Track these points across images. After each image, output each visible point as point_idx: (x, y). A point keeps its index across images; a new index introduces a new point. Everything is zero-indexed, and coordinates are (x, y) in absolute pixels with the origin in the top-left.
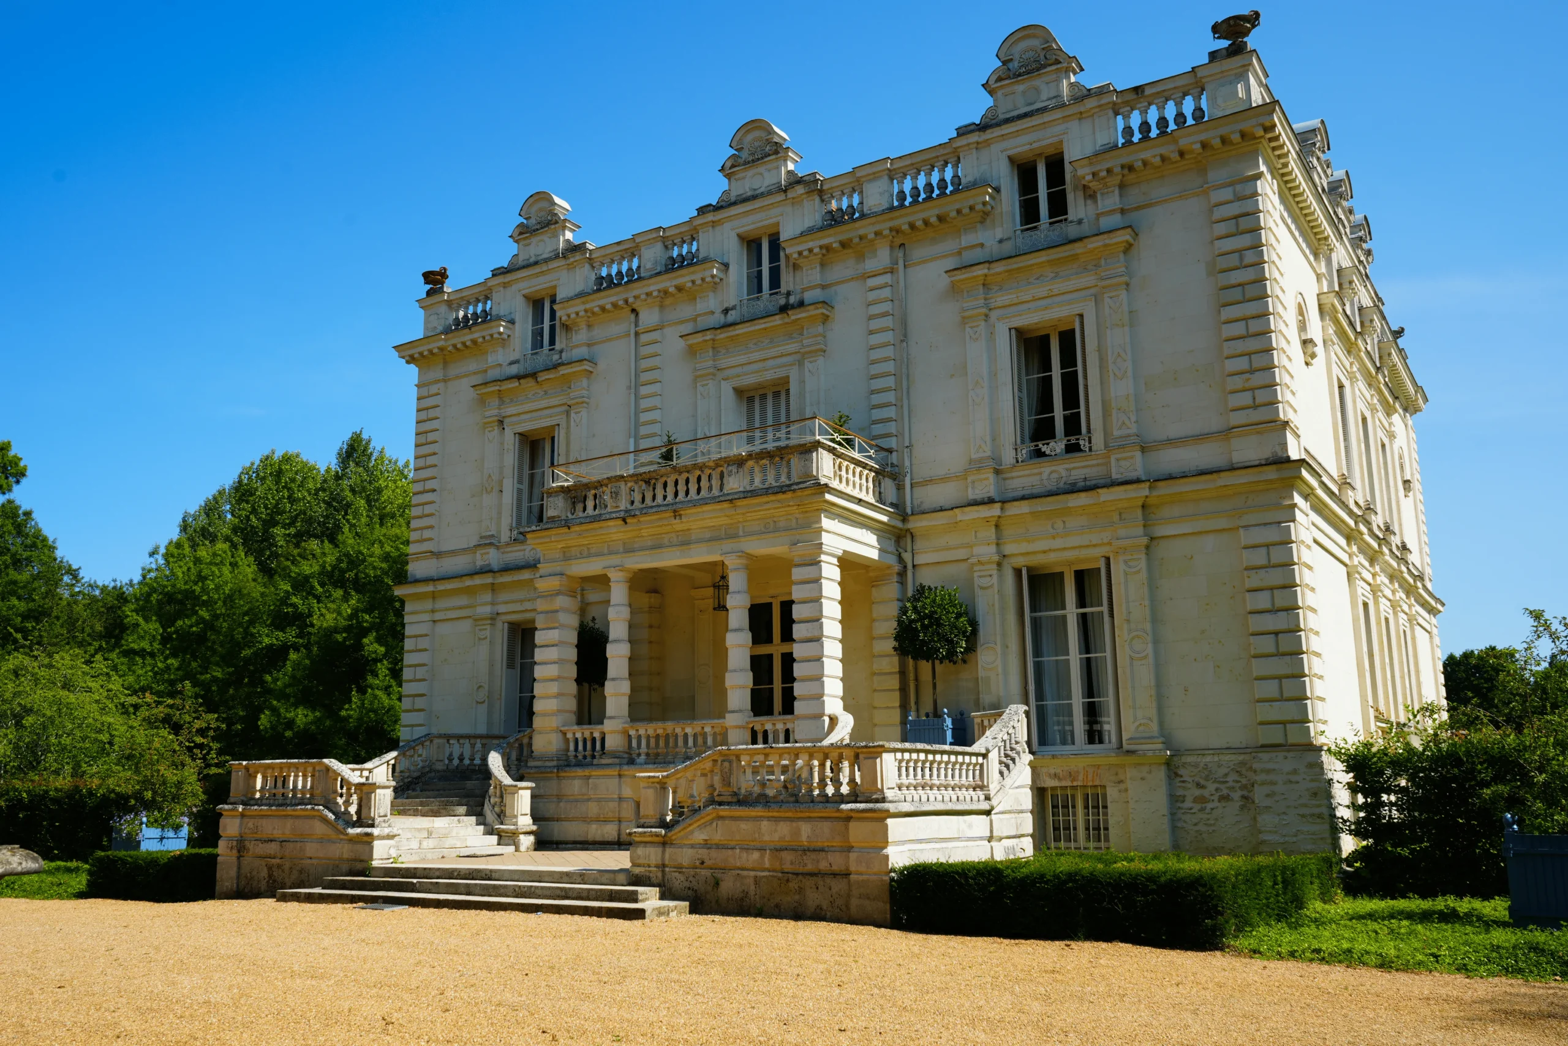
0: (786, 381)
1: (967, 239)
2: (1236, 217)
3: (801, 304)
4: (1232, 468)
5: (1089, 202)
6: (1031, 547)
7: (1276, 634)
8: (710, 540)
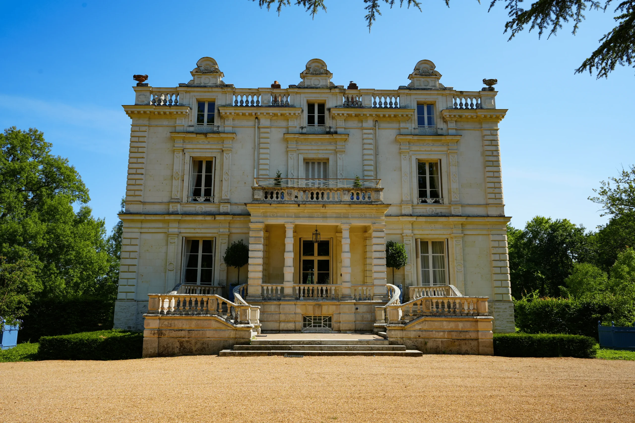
0: (328, 159)
1: (402, 125)
2: (491, 140)
3: (336, 133)
4: (488, 216)
5: (444, 123)
6: (423, 233)
7: (501, 267)
8: (336, 217)
